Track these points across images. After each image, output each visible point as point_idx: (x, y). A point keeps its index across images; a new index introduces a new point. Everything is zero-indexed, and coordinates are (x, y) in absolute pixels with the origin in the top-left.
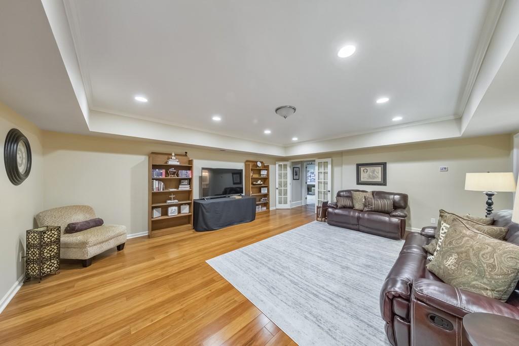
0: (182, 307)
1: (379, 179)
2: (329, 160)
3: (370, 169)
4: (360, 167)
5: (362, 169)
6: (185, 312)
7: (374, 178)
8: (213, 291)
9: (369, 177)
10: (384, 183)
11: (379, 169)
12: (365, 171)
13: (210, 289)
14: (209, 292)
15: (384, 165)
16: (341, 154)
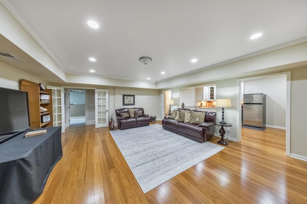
0: (211, 201)
1: (132, 103)
2: (107, 91)
3: (129, 97)
4: (124, 96)
5: (125, 97)
6: (214, 198)
7: (131, 102)
8: (189, 183)
9: (128, 101)
10: (134, 104)
11: (132, 98)
12: (127, 98)
13: (188, 185)
14: (191, 185)
15: (134, 96)
16: (114, 88)
